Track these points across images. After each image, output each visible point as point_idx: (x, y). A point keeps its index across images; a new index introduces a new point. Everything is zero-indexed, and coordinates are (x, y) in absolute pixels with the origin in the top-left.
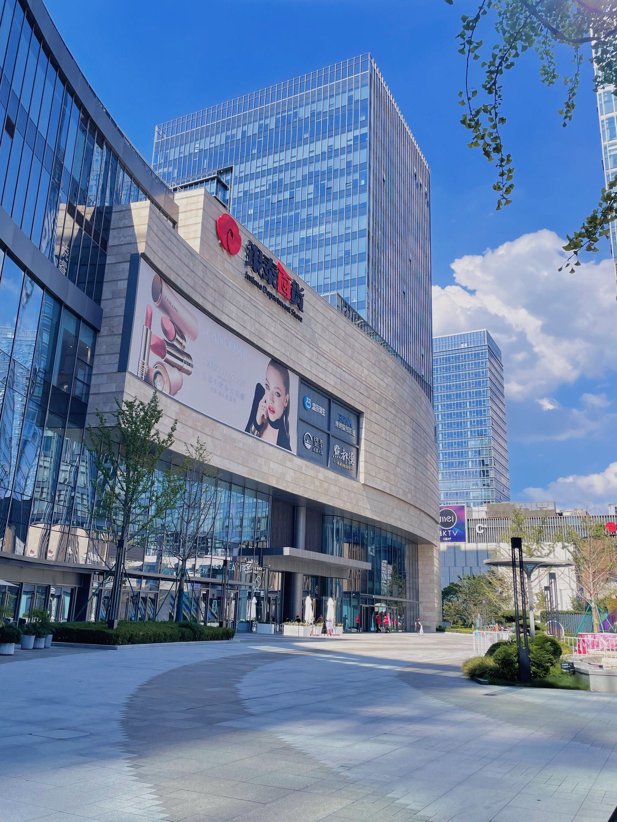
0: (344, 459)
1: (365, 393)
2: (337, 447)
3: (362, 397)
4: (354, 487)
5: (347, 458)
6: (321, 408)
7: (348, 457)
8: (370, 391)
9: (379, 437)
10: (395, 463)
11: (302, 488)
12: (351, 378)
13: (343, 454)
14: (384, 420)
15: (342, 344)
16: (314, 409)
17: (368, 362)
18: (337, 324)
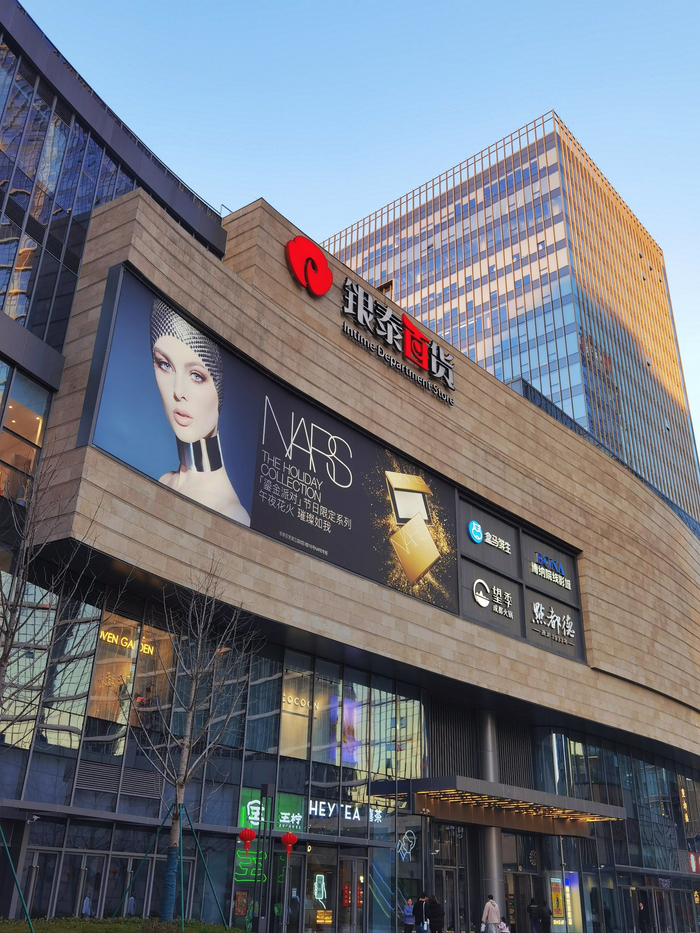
0: (553, 626)
1: (581, 520)
2: (537, 607)
3: (576, 527)
4: (579, 674)
5: (559, 624)
6: (501, 541)
7: (562, 623)
8: (590, 517)
9: (615, 592)
10: (649, 635)
11: (476, 672)
12: (553, 495)
13: (552, 617)
14: (621, 565)
15: (532, 444)
16: (488, 540)
17: (582, 474)
18: (519, 413)
